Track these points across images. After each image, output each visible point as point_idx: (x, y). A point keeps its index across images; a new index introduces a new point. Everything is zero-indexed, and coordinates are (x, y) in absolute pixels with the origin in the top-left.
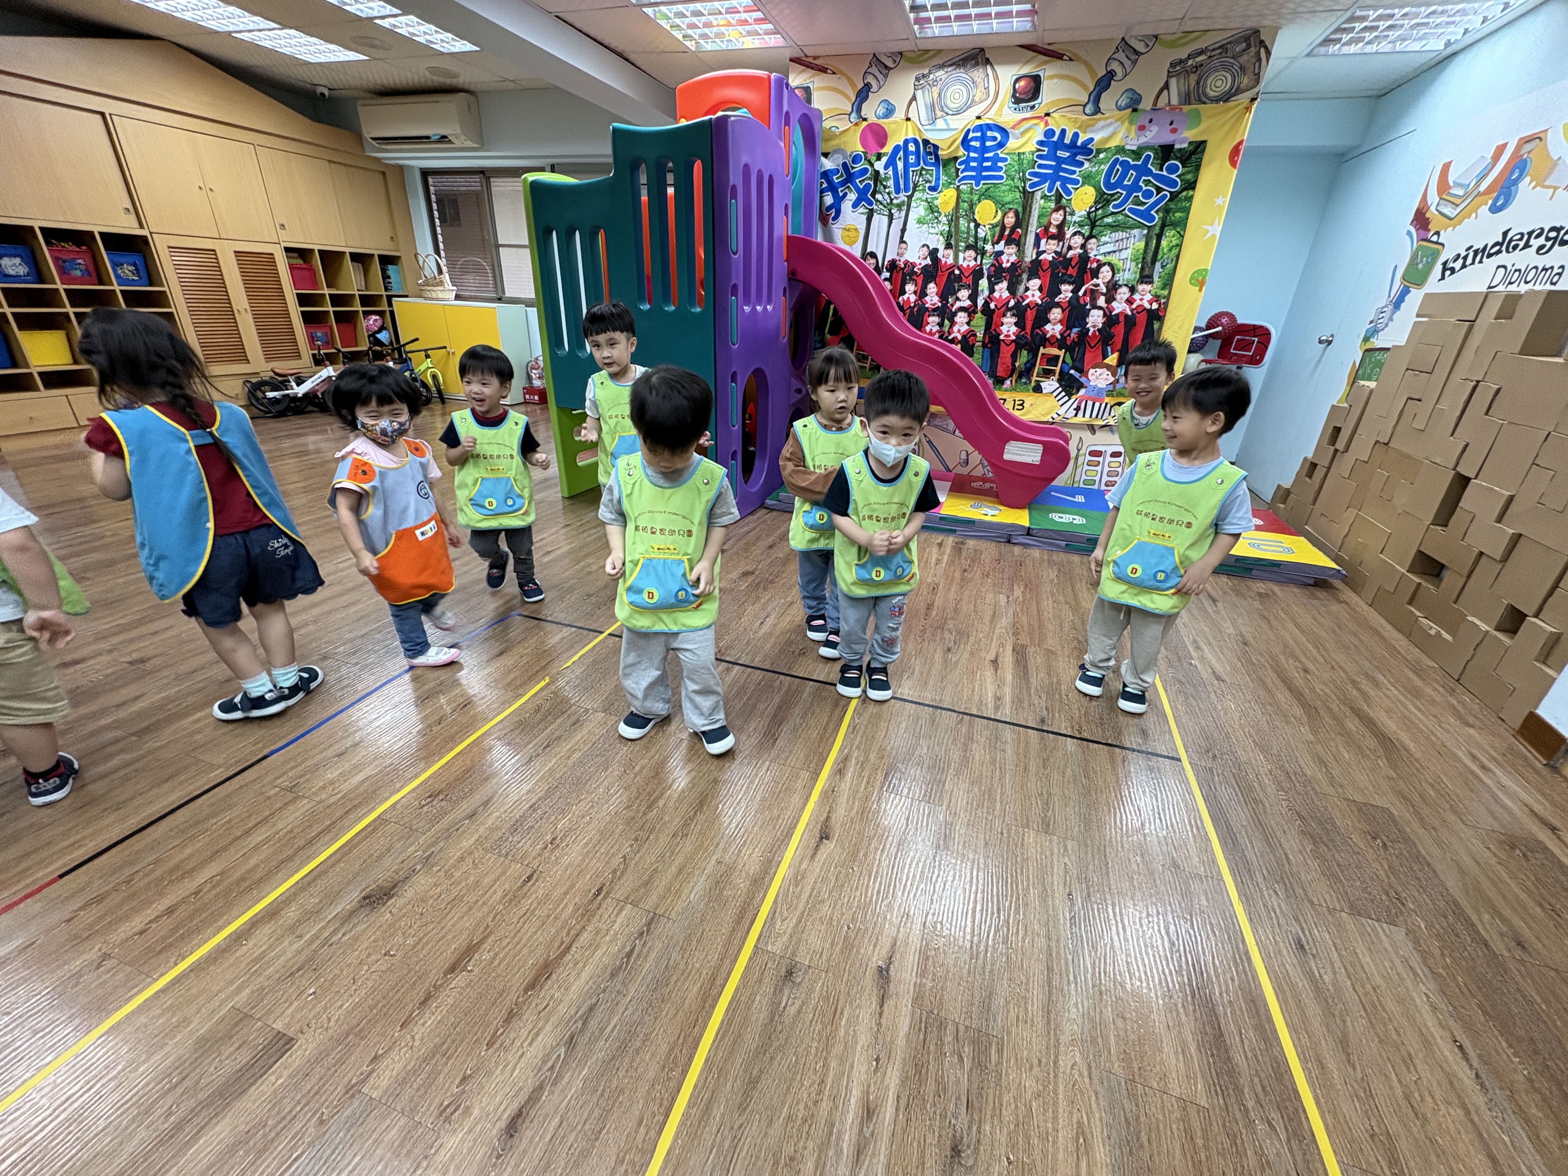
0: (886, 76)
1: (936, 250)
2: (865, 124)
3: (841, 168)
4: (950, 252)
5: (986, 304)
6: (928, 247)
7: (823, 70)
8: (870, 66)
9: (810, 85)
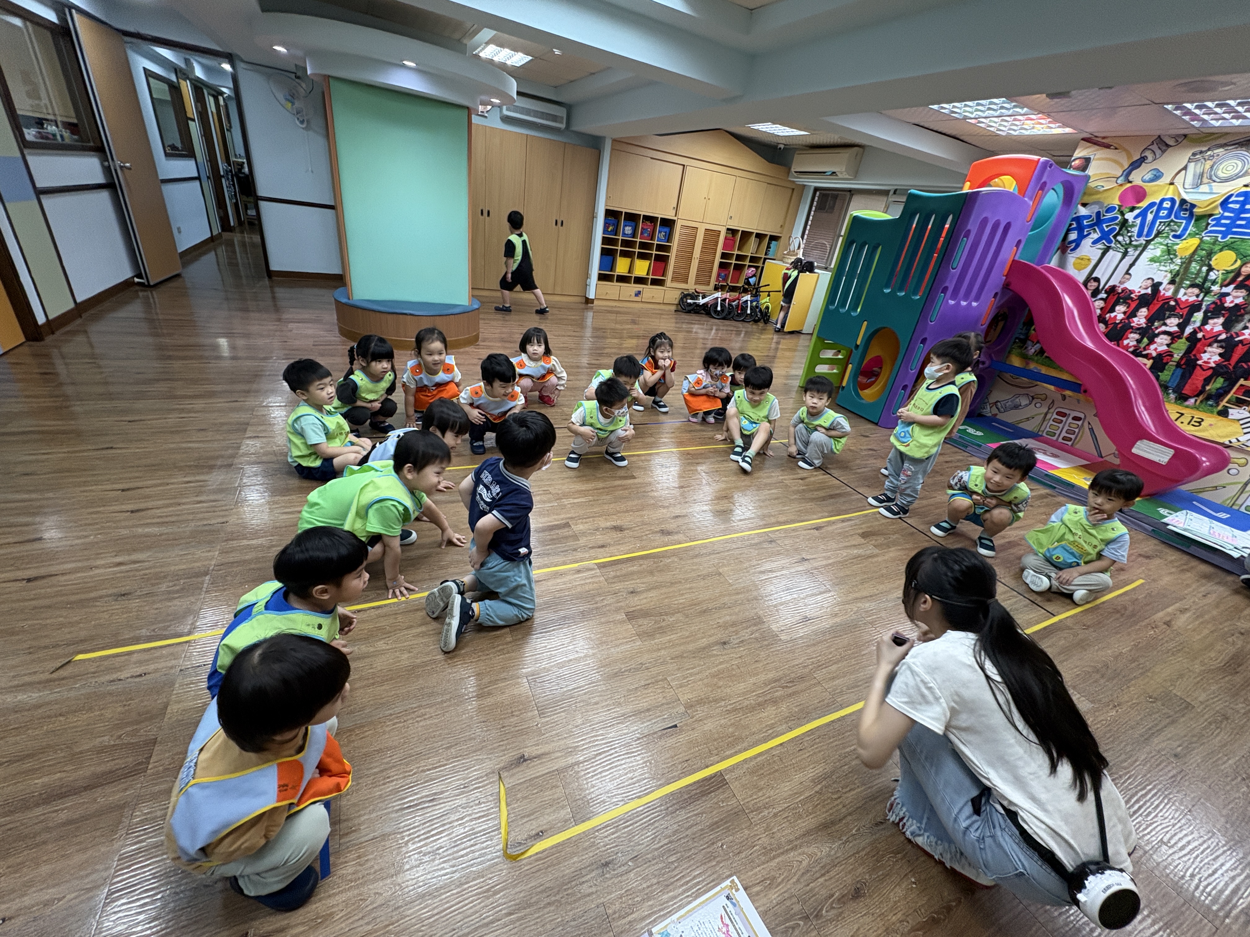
0: (1163, 152)
1: (1160, 284)
2: (1129, 185)
3: (1094, 216)
4: (1172, 288)
5: (1195, 332)
6: (1153, 280)
7: (1108, 146)
8: (1153, 143)
9: (1092, 157)
